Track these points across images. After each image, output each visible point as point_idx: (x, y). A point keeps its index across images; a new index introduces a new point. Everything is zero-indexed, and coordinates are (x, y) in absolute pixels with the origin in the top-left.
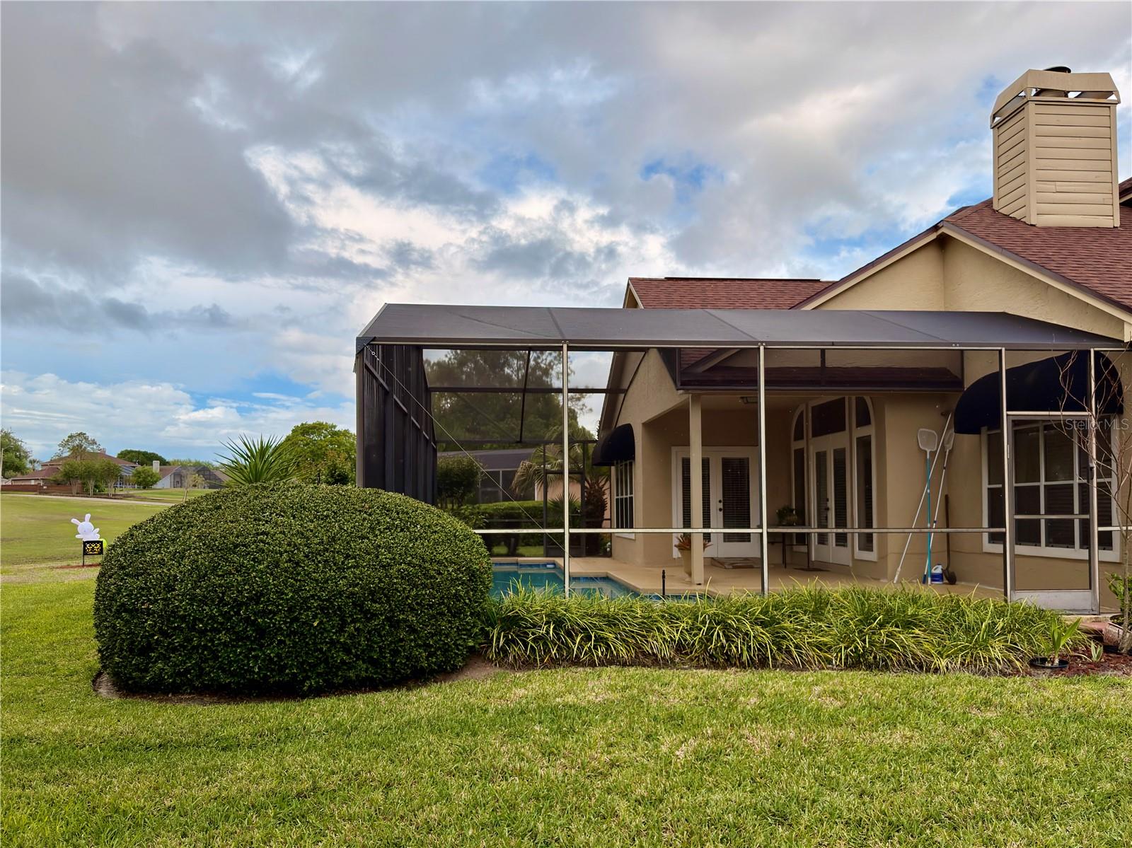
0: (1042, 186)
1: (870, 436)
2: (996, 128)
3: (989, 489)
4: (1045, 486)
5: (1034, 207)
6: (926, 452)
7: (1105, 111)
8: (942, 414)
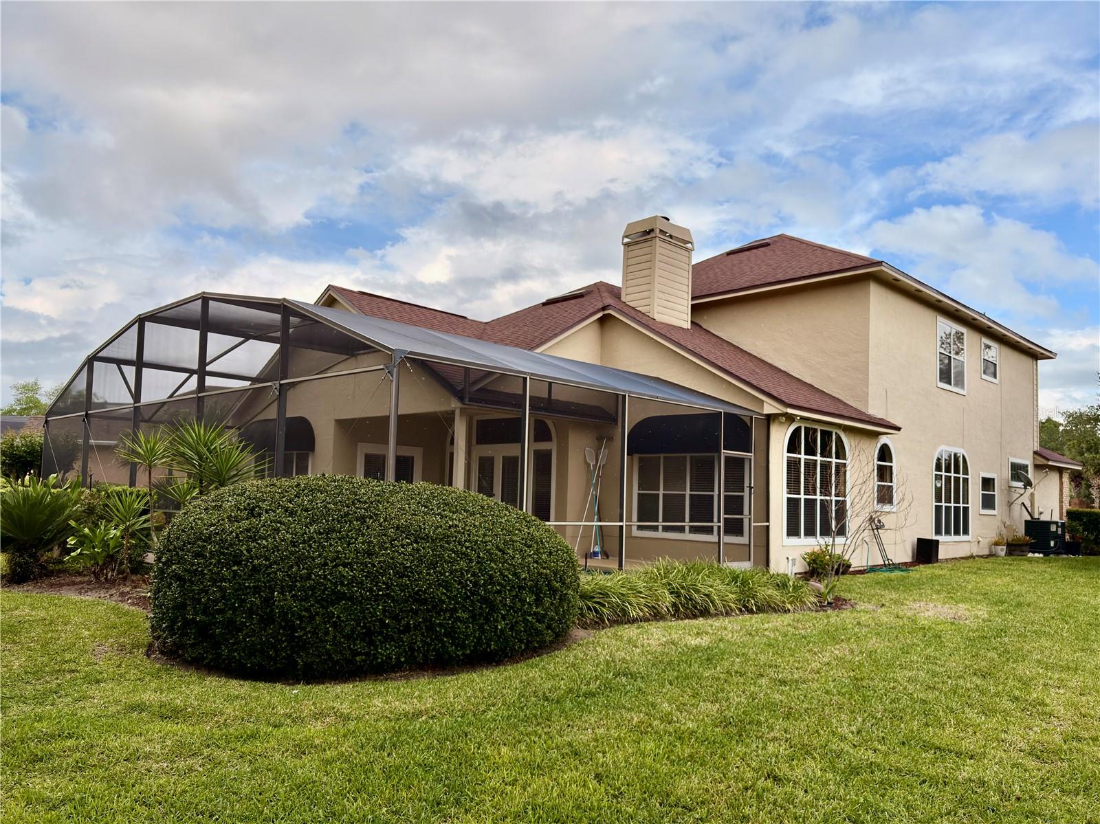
0: (662, 295)
1: (551, 450)
2: (626, 246)
3: (639, 494)
4: (690, 495)
5: (657, 309)
6: (590, 464)
7: (686, 253)
8: (597, 439)
